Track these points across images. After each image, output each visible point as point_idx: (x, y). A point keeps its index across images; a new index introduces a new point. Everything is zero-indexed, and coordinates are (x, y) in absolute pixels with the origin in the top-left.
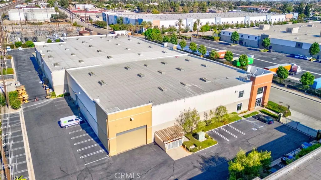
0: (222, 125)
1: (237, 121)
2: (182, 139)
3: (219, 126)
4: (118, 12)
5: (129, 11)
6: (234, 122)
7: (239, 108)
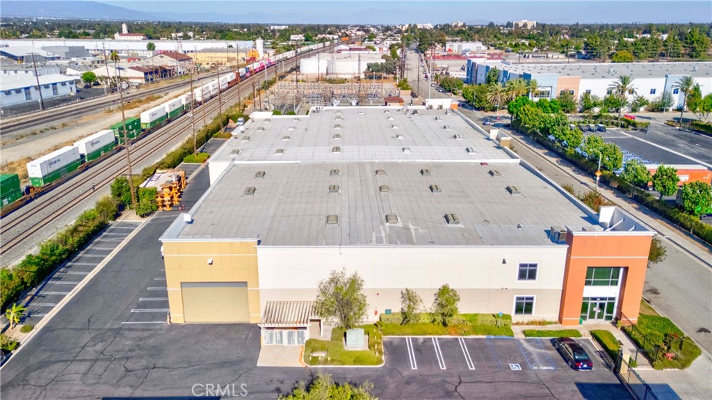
0: (441, 335)
1: (492, 337)
2: (304, 331)
3: (430, 334)
4: (533, 57)
5: (562, 56)
6: (485, 337)
7: (525, 306)
